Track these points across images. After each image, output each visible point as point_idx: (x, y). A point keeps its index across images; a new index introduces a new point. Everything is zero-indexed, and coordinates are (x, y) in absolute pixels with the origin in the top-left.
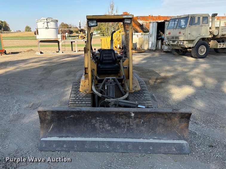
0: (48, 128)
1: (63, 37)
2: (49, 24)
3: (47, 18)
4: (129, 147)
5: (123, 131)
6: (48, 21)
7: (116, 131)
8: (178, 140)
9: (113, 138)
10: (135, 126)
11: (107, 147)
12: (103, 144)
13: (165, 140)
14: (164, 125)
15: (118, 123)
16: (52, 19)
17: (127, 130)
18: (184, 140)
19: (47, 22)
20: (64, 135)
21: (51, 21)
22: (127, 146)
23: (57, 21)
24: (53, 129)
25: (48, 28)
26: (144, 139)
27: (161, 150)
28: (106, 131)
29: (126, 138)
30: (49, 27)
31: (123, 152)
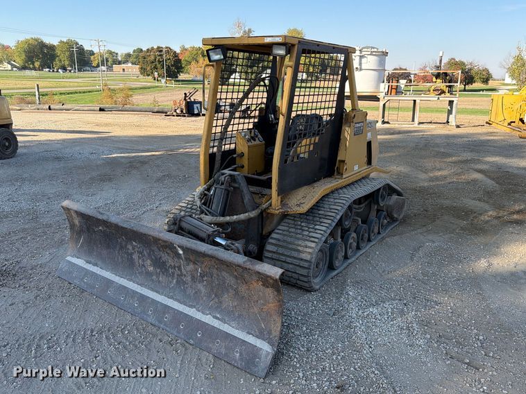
0: (77, 241)
1: (392, 89)
2: (364, 60)
3: (363, 48)
4: (166, 318)
5: (171, 282)
6: (363, 53)
7: (161, 279)
8: (257, 337)
9: (152, 290)
10: (189, 278)
11: (136, 305)
12: (132, 297)
13: (233, 327)
14: (237, 292)
15: (164, 263)
16: (373, 50)
17: (177, 281)
18: (268, 343)
19: (360, 56)
20: (93, 261)
21: (369, 53)
22: (164, 313)
23: (385, 54)
24: (82, 246)
25: (361, 70)
26: (199, 311)
27: (214, 345)
28: (146, 273)
29: (171, 298)
30: (363, 68)
31: (153, 323)
